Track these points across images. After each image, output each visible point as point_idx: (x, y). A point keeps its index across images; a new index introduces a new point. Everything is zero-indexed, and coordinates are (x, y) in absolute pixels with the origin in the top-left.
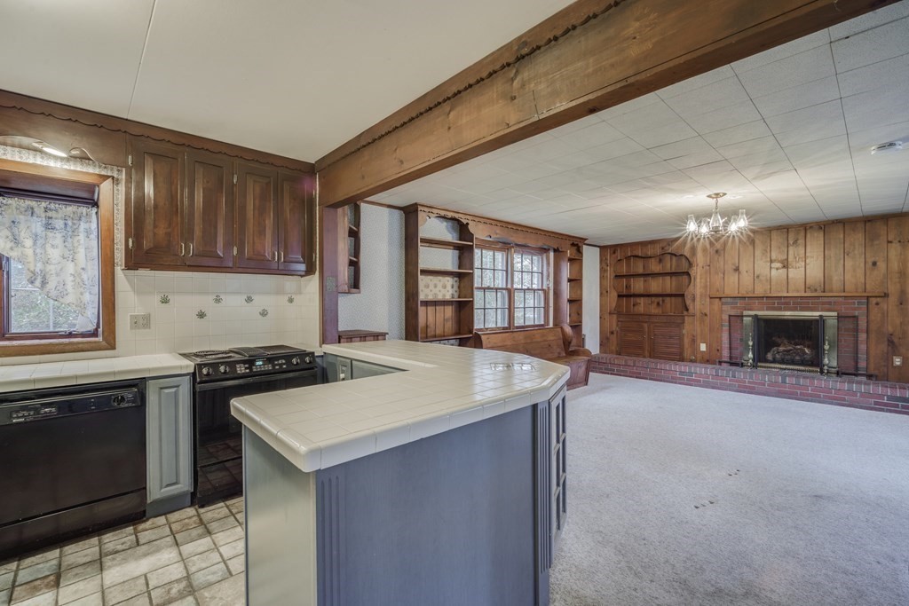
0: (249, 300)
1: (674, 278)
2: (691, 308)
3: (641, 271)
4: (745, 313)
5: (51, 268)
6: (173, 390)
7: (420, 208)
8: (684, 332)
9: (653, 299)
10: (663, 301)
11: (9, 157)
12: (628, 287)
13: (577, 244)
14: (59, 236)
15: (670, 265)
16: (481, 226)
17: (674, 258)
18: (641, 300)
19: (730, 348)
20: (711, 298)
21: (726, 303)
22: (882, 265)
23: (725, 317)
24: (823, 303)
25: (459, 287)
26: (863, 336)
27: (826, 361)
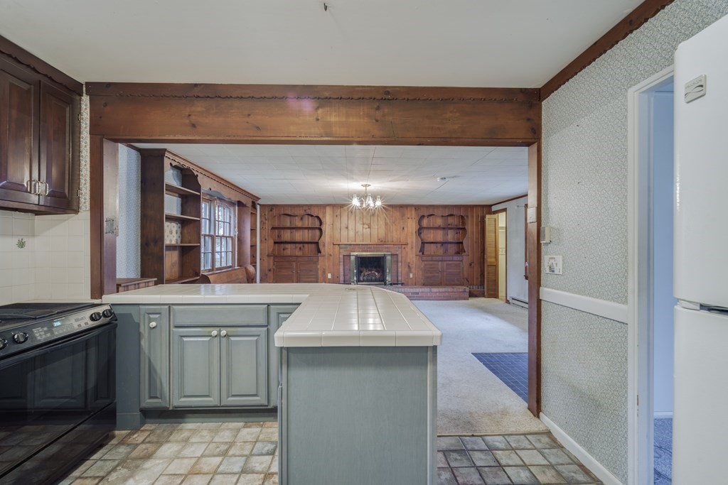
1: (310, 231)
2: (322, 251)
3: (288, 225)
4: (352, 254)
7: (167, 154)
8: (319, 267)
9: (297, 245)
10: (303, 246)
12: (279, 236)
13: (254, 201)
15: (308, 222)
16: (206, 179)
17: (310, 218)
18: (289, 246)
19: (344, 276)
20: (333, 244)
21: (342, 248)
22: (405, 229)
23: (342, 256)
24: (386, 248)
25: (182, 233)
26: (400, 264)
27: (387, 278)
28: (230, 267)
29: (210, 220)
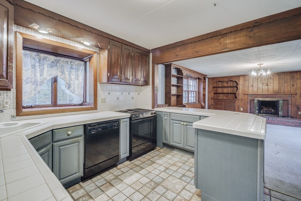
0: (129, 94)
1: (231, 88)
2: (238, 97)
3: (221, 86)
4: (255, 99)
5: (72, 82)
6: (126, 123)
7: (172, 65)
8: (236, 105)
9: (225, 94)
10: (228, 95)
12: (216, 91)
13: (205, 77)
14: (74, 71)
15: (230, 84)
16: (185, 71)
17: (232, 82)
18: (221, 95)
19: (250, 110)
20: (244, 94)
21: (249, 96)
22: (295, 85)
23: (249, 100)
24: (279, 96)
25: (177, 90)
26: (290, 106)
27: (280, 113)
28: (195, 103)
29: (187, 85)
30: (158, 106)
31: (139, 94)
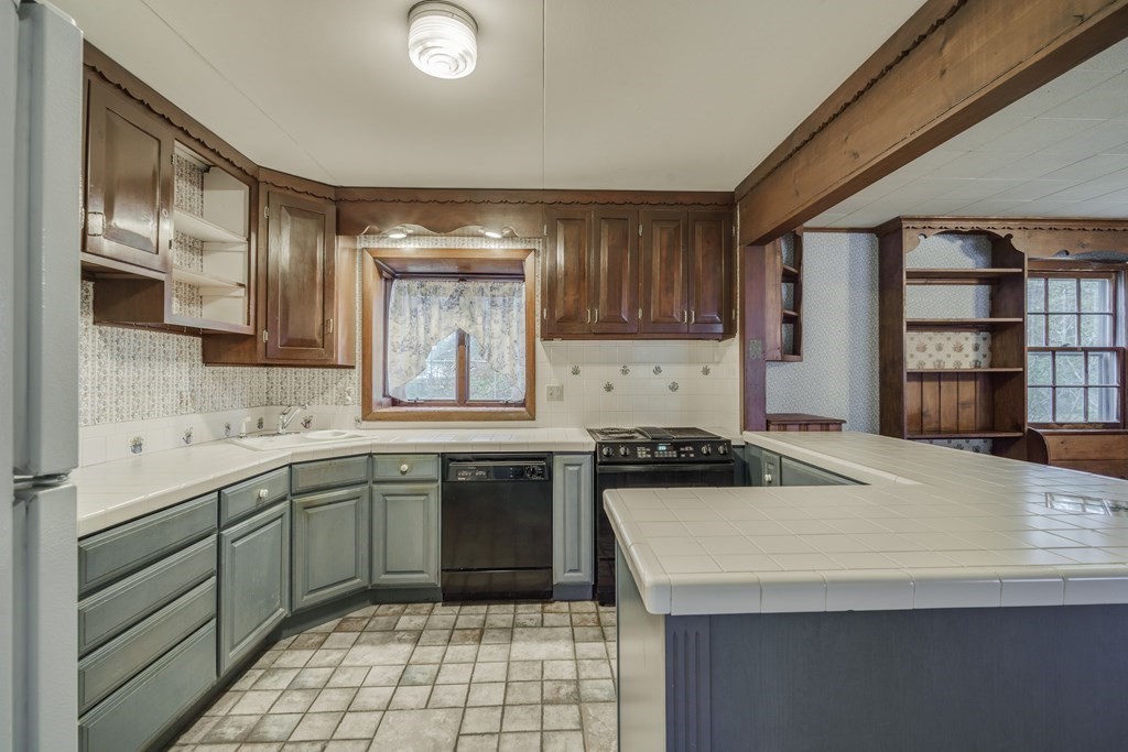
0: (658, 370)
5: (495, 342)
6: (576, 468)
7: (906, 224)
11: (465, 247)
14: (499, 311)
25: (991, 349)
30: (768, 422)
31: (706, 372)
